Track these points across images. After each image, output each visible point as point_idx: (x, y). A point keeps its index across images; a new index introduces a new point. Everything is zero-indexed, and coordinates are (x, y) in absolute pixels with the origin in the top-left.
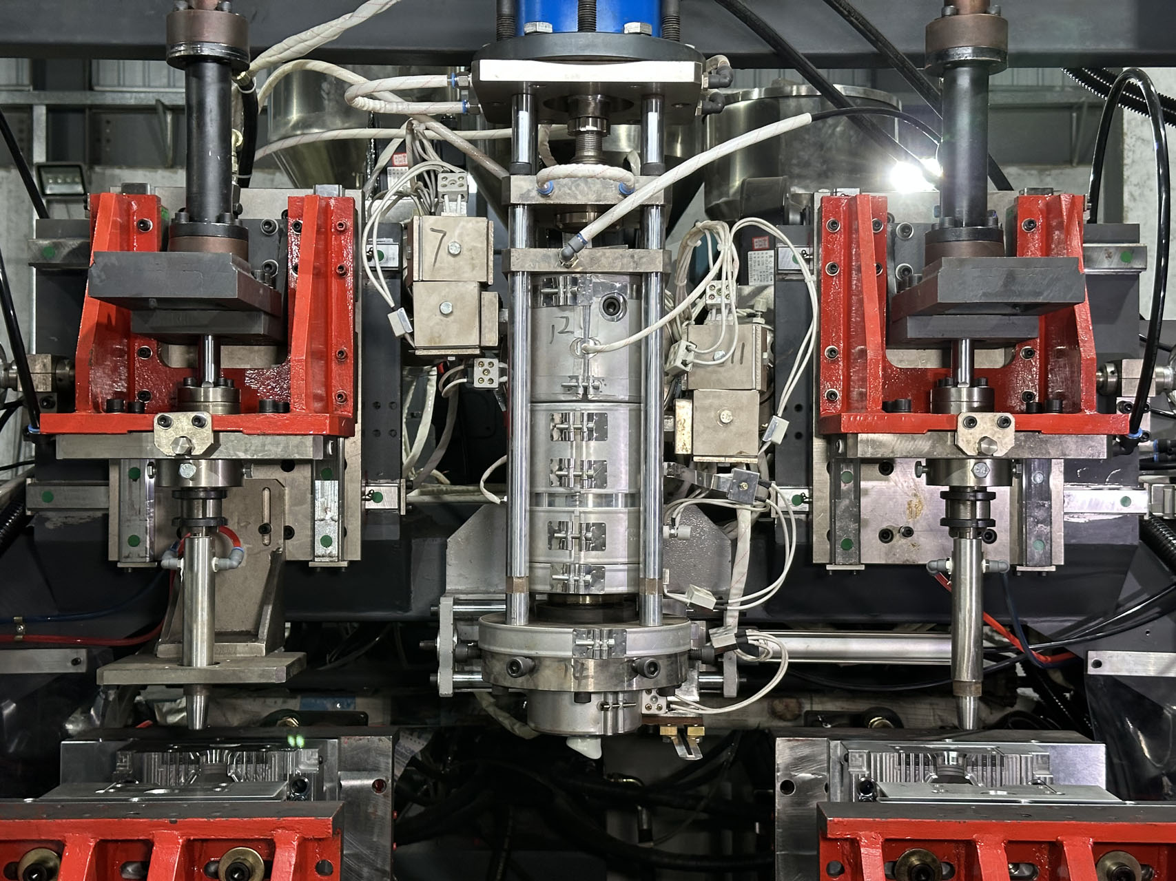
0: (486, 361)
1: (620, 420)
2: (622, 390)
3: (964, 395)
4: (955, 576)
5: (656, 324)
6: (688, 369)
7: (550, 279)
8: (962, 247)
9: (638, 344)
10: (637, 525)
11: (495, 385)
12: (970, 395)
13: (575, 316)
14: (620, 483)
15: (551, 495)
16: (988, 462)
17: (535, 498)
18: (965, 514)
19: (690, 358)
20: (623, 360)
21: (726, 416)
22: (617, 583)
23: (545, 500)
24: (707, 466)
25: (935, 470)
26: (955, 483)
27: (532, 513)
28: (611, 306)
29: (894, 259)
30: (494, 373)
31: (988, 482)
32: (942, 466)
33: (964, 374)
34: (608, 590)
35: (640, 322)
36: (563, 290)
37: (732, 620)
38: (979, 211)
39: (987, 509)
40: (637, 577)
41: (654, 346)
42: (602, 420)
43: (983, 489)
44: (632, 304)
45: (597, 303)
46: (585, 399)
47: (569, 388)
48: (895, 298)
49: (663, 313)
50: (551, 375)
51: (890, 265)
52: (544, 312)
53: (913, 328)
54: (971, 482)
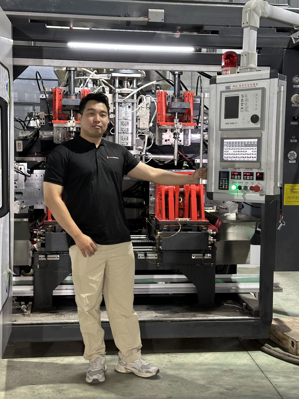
0: (111, 114)
1: (130, 122)
2: (130, 118)
3: (176, 120)
4: (174, 145)
5: (135, 110)
6: (139, 116)
7: (121, 103)
8: (176, 100)
9: (133, 112)
10: (132, 137)
11: (113, 118)
12: (177, 120)
13: (125, 108)
14: (130, 131)
15: (121, 133)
16: (179, 129)
17: (119, 133)
18: (176, 136)
19: (140, 114)
20: (130, 115)
21: (144, 122)
22: (130, 145)
23: (120, 133)
24: (141, 129)
25: (172, 130)
26: (175, 132)
27: (118, 135)
28: (129, 107)
29: (168, 100)
30: (113, 116)
31: (179, 132)
32: (173, 130)
33: (176, 117)
34: (129, 146)
35: (133, 110)
36: (123, 105)
37: (144, 151)
38: (179, 95)
39: (179, 136)
40: (132, 144)
41: (135, 113)
42: (128, 122)
43: (178, 133)
44: (132, 107)
45: (127, 106)
46: (126, 120)
47: (123, 118)
48: (168, 106)
49: (136, 108)
50: (121, 116)
51: (167, 101)
52: (120, 107)
53: (169, 111)
54: (176, 132)
